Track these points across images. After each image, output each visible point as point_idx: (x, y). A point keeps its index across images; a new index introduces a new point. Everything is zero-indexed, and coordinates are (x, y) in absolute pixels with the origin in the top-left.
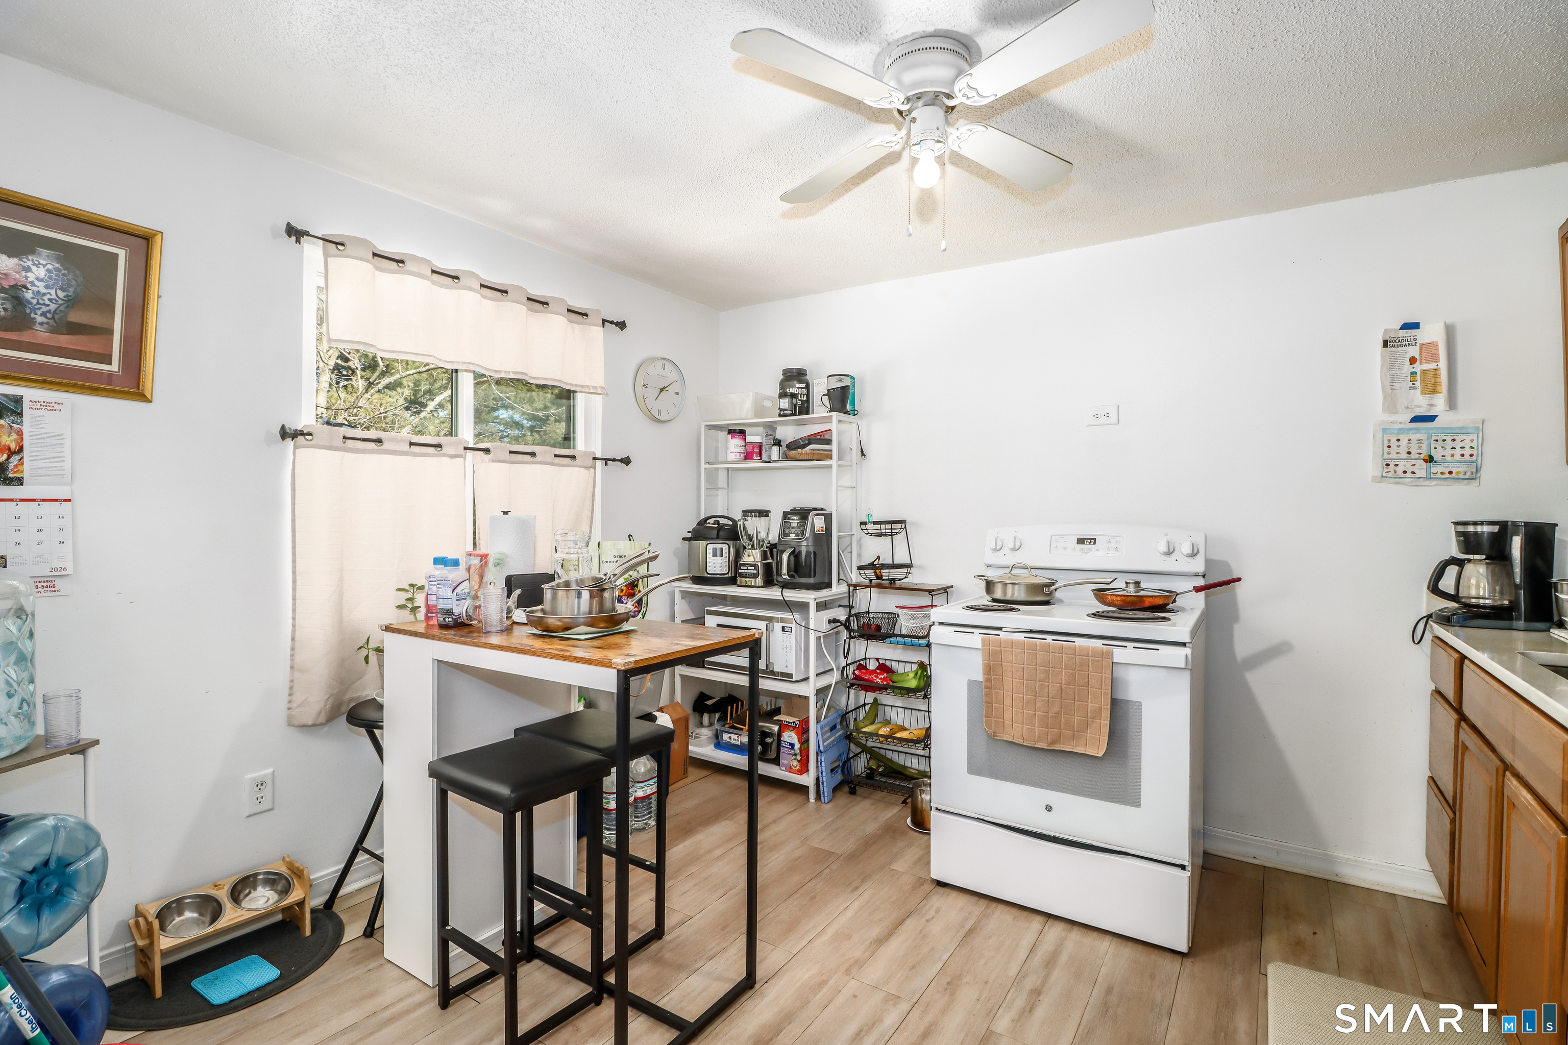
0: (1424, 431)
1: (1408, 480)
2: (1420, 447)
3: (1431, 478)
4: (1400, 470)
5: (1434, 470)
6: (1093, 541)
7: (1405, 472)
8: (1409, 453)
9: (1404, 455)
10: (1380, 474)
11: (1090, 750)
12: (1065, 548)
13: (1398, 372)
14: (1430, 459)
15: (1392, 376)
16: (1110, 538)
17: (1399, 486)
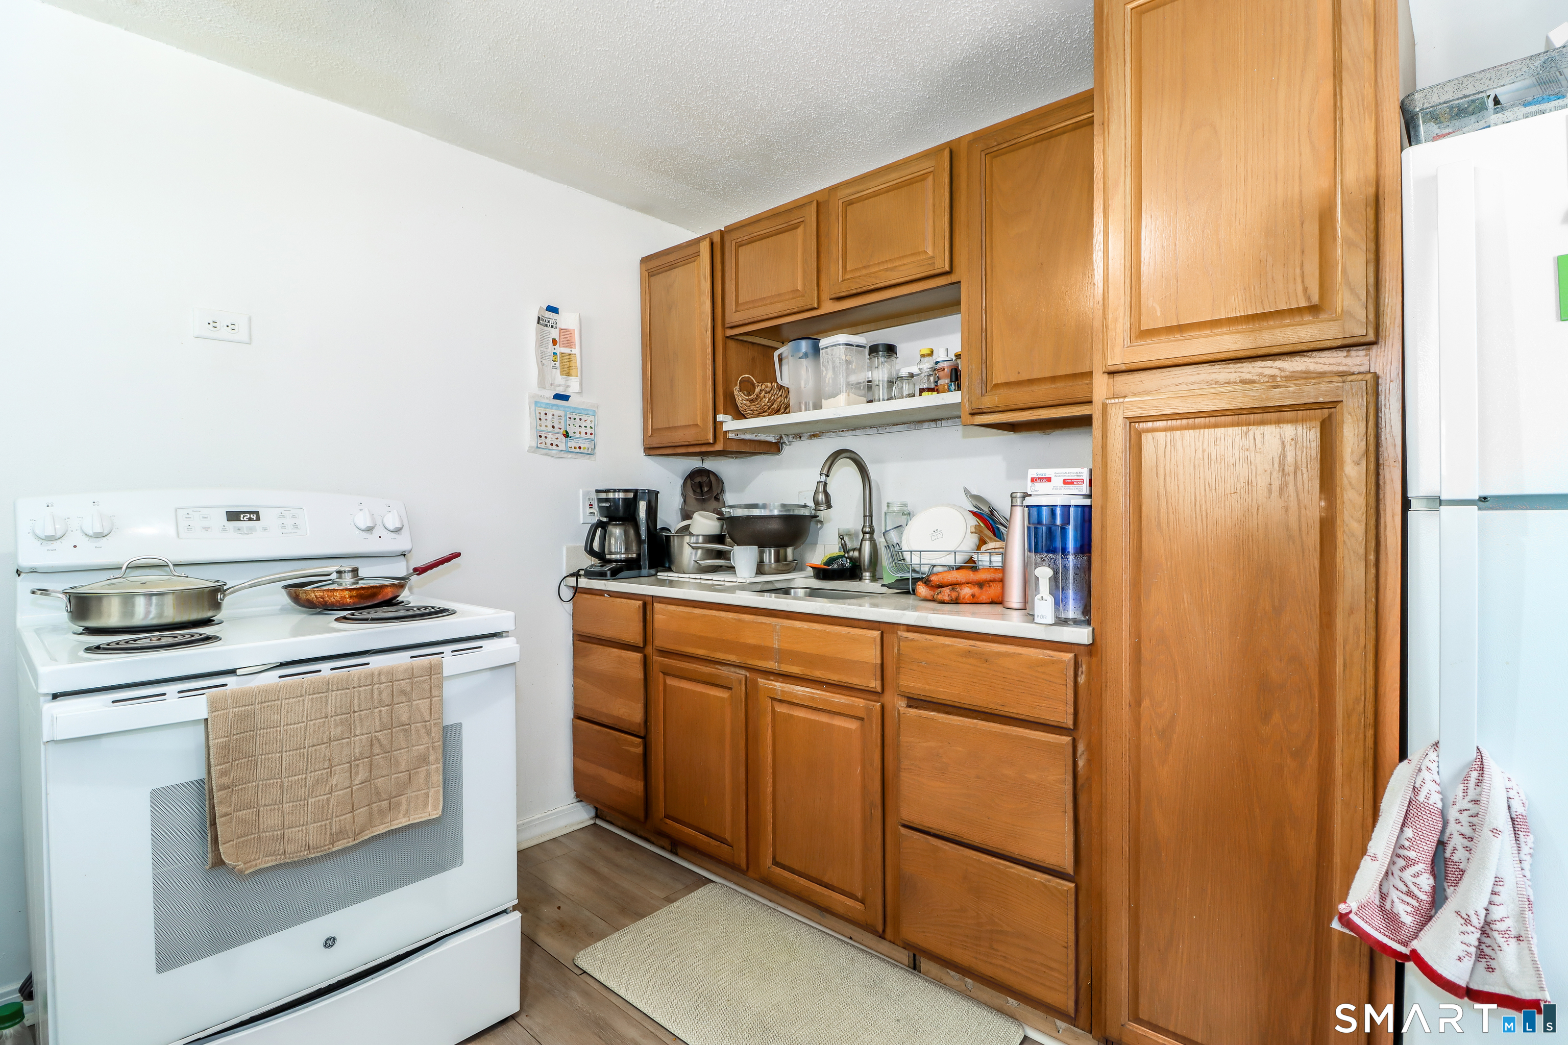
0: (562, 409)
1: (554, 452)
2: (560, 423)
3: (569, 452)
4: (549, 441)
5: (570, 444)
6: (255, 515)
7: (552, 444)
8: (553, 427)
9: (551, 429)
10: (535, 445)
11: (417, 816)
12: (207, 529)
13: (545, 350)
14: (566, 435)
15: (542, 352)
16: (281, 510)
17: (547, 457)
